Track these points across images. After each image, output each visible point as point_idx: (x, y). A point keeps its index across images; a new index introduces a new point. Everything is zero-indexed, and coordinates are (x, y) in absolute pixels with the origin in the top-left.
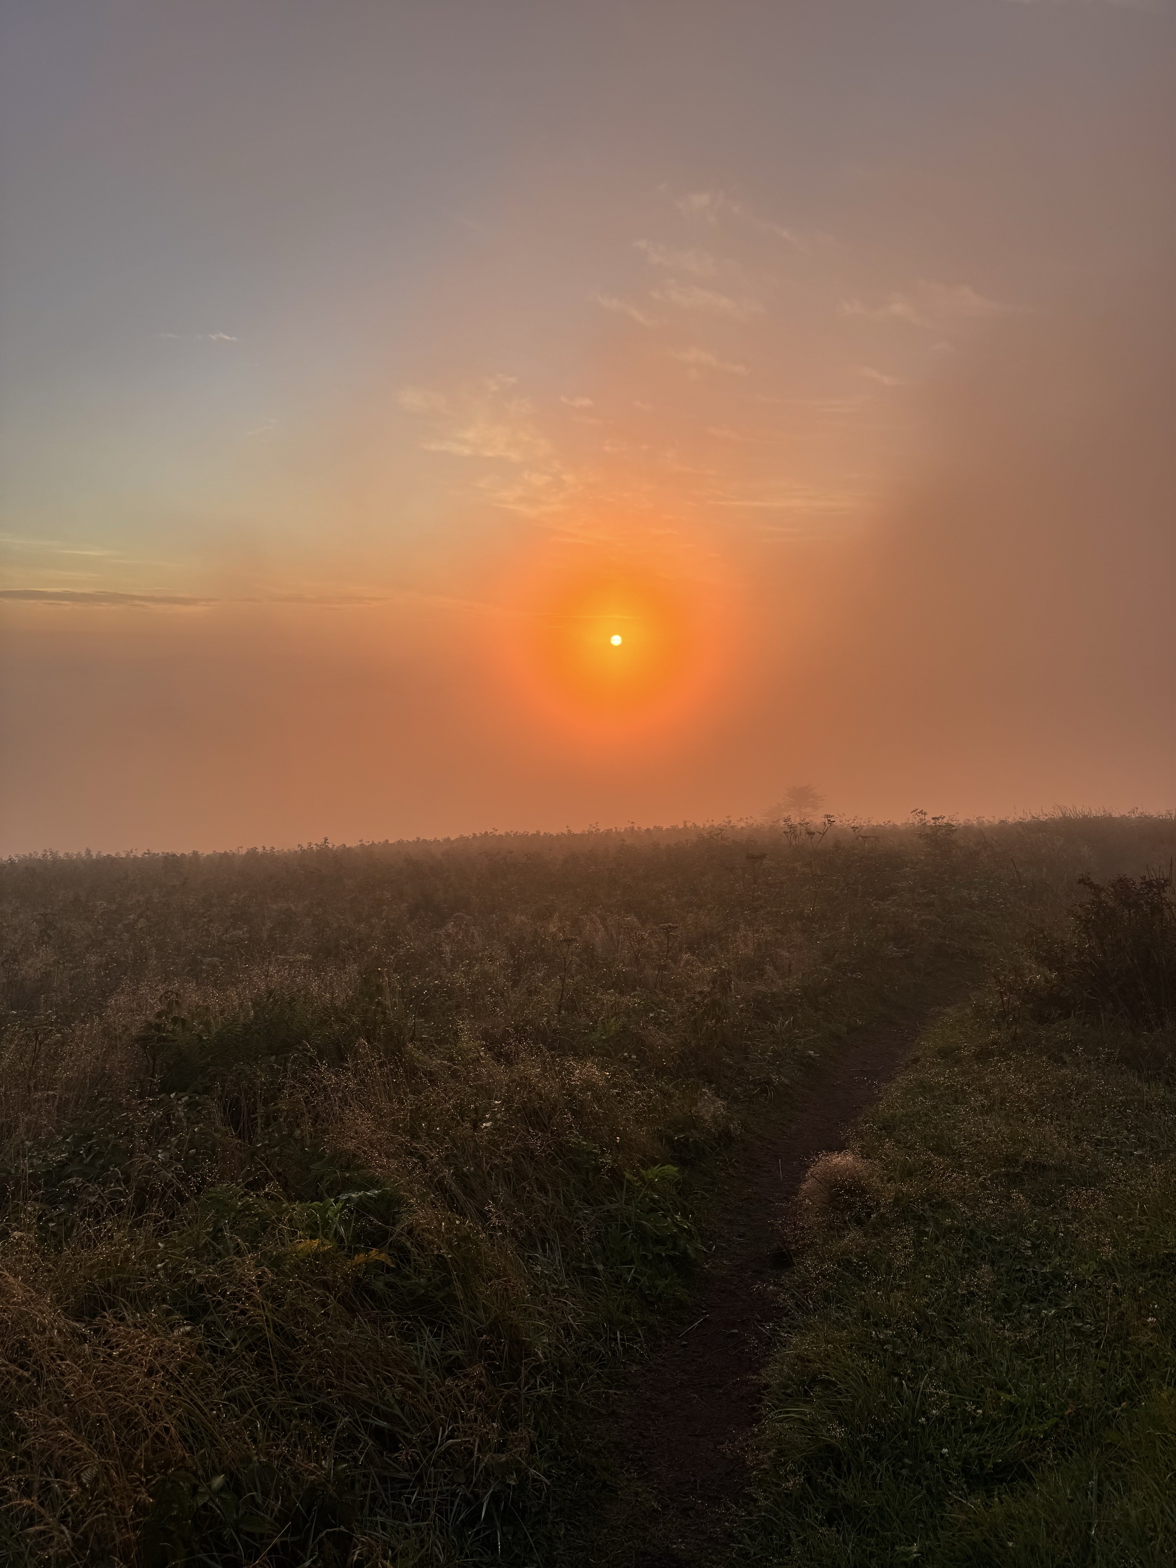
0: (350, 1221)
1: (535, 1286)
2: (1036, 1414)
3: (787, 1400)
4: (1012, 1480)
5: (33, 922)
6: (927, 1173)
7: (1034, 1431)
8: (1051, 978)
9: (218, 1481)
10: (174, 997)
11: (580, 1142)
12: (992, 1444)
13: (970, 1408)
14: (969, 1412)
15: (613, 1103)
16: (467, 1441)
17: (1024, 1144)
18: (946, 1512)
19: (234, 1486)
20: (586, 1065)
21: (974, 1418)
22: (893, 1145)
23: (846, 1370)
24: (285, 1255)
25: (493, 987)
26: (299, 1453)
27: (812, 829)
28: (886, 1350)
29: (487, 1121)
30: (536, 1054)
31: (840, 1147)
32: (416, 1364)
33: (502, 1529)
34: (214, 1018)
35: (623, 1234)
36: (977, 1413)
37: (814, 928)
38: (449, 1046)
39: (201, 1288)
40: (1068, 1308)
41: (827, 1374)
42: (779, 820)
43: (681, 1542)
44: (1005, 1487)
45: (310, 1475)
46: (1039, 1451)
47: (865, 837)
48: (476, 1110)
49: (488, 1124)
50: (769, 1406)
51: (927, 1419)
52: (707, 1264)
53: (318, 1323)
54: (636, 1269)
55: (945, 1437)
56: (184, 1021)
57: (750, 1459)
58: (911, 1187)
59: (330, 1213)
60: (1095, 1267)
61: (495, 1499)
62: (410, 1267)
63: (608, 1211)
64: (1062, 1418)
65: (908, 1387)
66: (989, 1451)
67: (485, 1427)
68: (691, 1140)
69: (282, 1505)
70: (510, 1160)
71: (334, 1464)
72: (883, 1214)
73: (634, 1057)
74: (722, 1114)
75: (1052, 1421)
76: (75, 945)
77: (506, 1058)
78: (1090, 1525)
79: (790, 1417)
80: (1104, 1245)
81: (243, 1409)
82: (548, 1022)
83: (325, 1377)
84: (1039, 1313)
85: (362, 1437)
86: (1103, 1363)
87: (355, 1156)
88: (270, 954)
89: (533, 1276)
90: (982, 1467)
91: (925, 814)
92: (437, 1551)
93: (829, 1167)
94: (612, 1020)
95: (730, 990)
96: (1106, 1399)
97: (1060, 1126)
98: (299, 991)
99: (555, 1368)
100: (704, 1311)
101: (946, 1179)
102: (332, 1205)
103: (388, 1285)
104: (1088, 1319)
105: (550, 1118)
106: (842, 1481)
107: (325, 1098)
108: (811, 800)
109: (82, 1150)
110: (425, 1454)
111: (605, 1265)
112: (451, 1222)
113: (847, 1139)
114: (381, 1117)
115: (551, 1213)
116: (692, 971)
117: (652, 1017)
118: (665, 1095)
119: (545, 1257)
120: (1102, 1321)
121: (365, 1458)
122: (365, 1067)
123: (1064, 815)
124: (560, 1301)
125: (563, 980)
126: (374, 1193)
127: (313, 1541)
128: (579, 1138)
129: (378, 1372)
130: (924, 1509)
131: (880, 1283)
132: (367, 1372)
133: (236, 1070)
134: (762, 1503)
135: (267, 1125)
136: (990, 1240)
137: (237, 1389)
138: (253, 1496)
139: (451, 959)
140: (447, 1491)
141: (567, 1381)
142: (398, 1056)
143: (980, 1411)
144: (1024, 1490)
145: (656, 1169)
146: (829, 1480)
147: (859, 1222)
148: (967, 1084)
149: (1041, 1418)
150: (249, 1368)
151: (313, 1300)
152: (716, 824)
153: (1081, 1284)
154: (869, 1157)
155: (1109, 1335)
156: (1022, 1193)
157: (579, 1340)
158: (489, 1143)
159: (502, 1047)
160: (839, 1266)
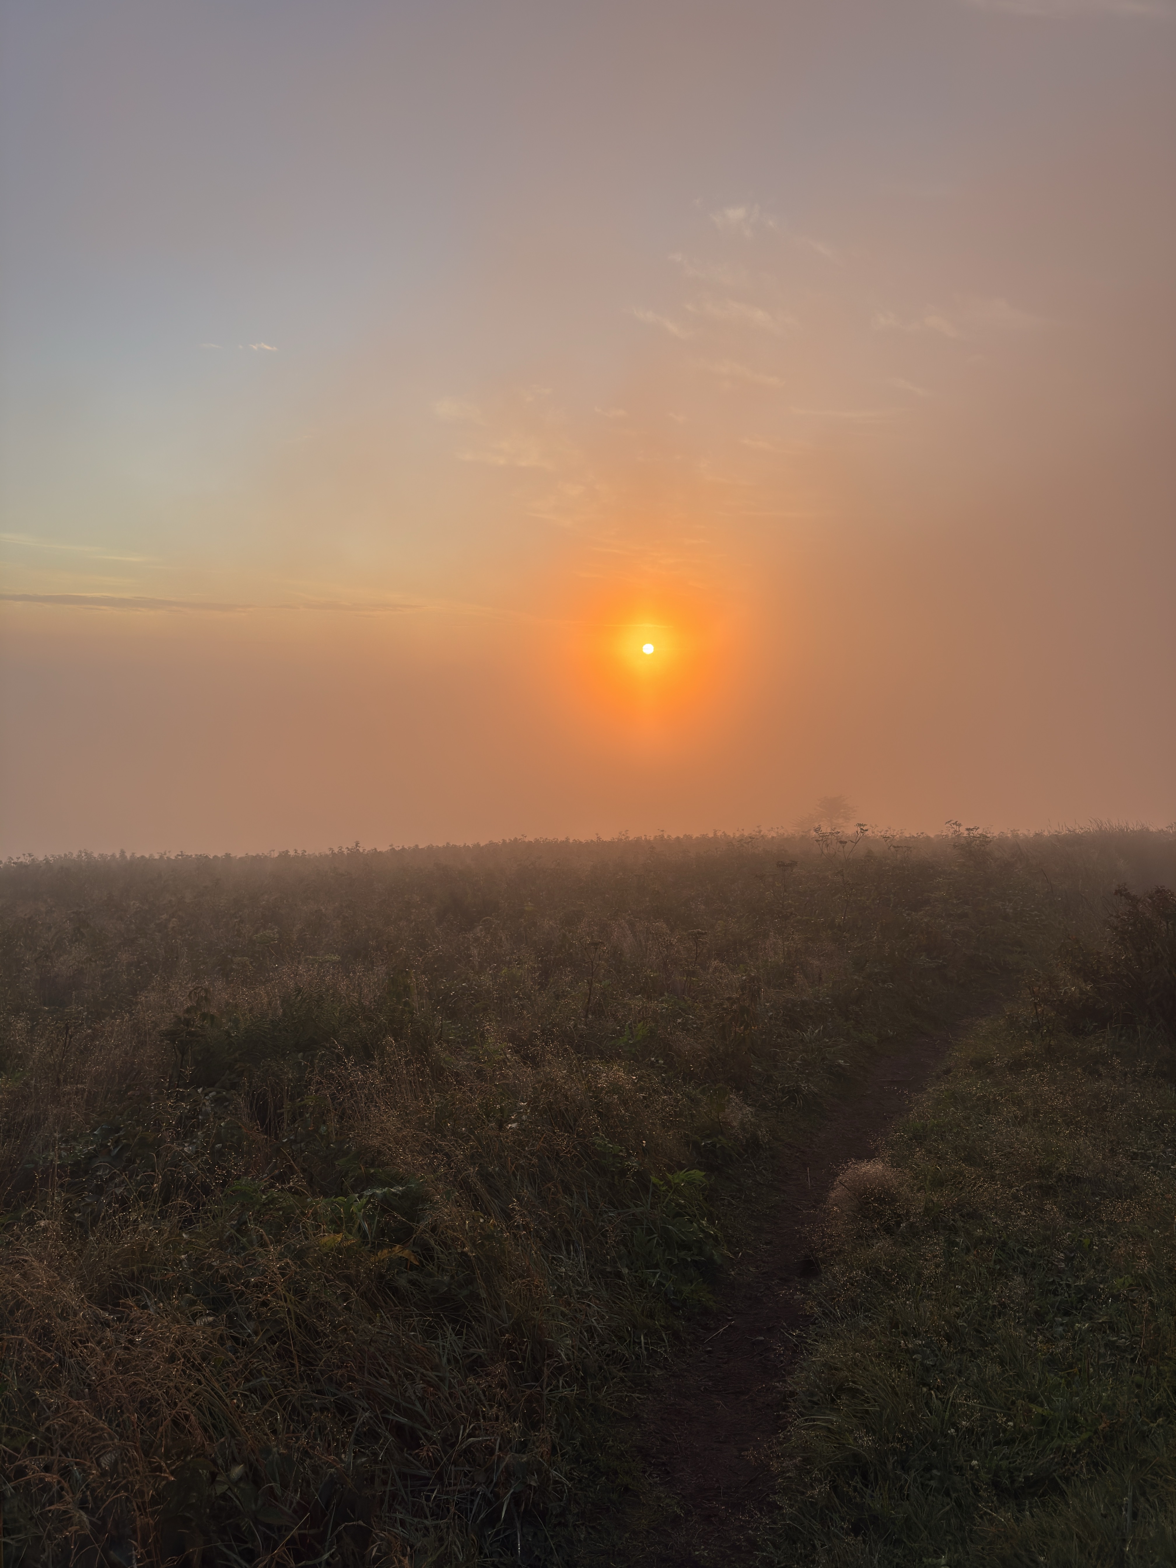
0: (373, 1217)
1: (559, 1287)
2: (1069, 1428)
3: (813, 1407)
4: (1043, 1495)
5: (66, 921)
6: (958, 1184)
7: (1066, 1445)
8: (1086, 989)
9: (237, 1471)
10: (203, 994)
11: (606, 1145)
12: (1022, 1457)
13: (1001, 1419)
14: (1001, 1425)
15: (640, 1108)
16: (487, 1440)
17: (1057, 1156)
18: (975, 1525)
19: (254, 1477)
20: (612, 1068)
21: (1005, 1431)
22: (924, 1155)
23: (874, 1378)
24: (309, 1248)
25: (520, 990)
26: (318, 1444)
27: (843, 839)
28: (915, 1360)
29: (514, 1122)
30: (563, 1056)
31: (870, 1155)
32: (437, 1361)
33: (522, 1530)
34: (243, 1015)
35: (648, 1238)
36: (1008, 1426)
37: (845, 937)
38: (476, 1047)
39: (224, 1279)
40: (1103, 1322)
41: (854, 1382)
42: (810, 830)
43: (704, 1550)
44: (1036, 1502)
45: (328, 1468)
46: (1071, 1464)
47: (898, 847)
48: (502, 1110)
49: (514, 1125)
50: (794, 1413)
51: (957, 1430)
52: (733, 1270)
53: (340, 1317)
54: (661, 1273)
55: (976, 1449)
56: (212, 1017)
57: (775, 1465)
58: (942, 1196)
59: (353, 1208)
60: (1131, 1281)
61: (516, 1500)
62: (433, 1265)
63: (633, 1215)
64: (1096, 1432)
65: (936, 1396)
66: (1020, 1464)
67: (507, 1426)
68: (718, 1146)
69: (301, 1498)
70: (535, 1160)
71: (354, 1458)
72: (912, 1223)
73: (661, 1062)
74: (750, 1121)
75: (1085, 1436)
76: (108, 944)
77: (533, 1061)
78: (1124, 1541)
79: (817, 1425)
80: (1140, 1258)
81: (264, 1400)
82: (575, 1026)
83: (348, 1371)
84: (1073, 1326)
85: (383, 1432)
86: (1138, 1378)
87: (379, 1152)
88: (299, 954)
89: (556, 1278)
90: (1013, 1482)
91: (960, 825)
92: (456, 1549)
93: (858, 1175)
94: (640, 1025)
95: (760, 999)
96: (1140, 1414)
97: (1095, 1139)
98: (328, 990)
99: (578, 1370)
100: (730, 1318)
101: (978, 1189)
102: (356, 1201)
103: (412, 1282)
104: (1123, 1333)
105: (576, 1120)
106: (869, 1491)
107: (352, 1095)
108: (842, 810)
109: (109, 1142)
110: (446, 1452)
111: (630, 1269)
112: (475, 1220)
113: (876, 1149)
114: (407, 1114)
115: (576, 1216)
116: (721, 978)
117: (679, 1023)
118: (692, 1100)
119: (569, 1259)
120: (1137, 1336)
121: (385, 1453)
122: (391, 1065)
123: (1100, 829)
124: (584, 1303)
125: (590, 983)
126: (398, 1189)
127: (331, 1535)
128: (605, 1140)
129: (400, 1368)
130: (953, 1521)
131: (908, 1292)
132: (389, 1368)
133: (263, 1067)
134: (787, 1510)
135: (294, 1121)
136: (1021, 1251)
137: (258, 1380)
138: (271, 1487)
139: (479, 962)
140: (468, 1490)
141: (589, 1384)
142: (424, 1055)
143: (1011, 1424)
144: (1056, 1505)
145: (682, 1174)
146: (855, 1489)
147: (889, 1230)
148: (1000, 1095)
149: (1074, 1432)
150: (271, 1360)
151: (335, 1293)
152: (746, 834)
153: (1116, 1298)
154: (899, 1166)
155: (1144, 1350)
156: (1055, 1205)
157: (602, 1343)
158: (514, 1143)
159: (528, 1049)
160: (868, 1274)
